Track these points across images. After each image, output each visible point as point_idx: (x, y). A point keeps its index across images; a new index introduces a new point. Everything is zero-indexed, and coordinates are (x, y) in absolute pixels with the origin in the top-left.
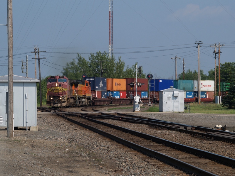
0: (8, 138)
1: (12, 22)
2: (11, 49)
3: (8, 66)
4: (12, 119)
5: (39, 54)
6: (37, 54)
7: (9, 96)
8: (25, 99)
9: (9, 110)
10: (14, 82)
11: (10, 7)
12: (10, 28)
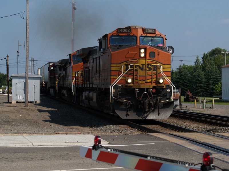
0: (25, 108)
1: (28, 44)
2: (27, 59)
3: (26, 68)
4: (28, 97)
5: (34, 62)
6: (33, 62)
7: (26, 85)
8: (34, 87)
9: (26, 92)
10: (29, 77)
11: (27, 36)
12: (27, 47)
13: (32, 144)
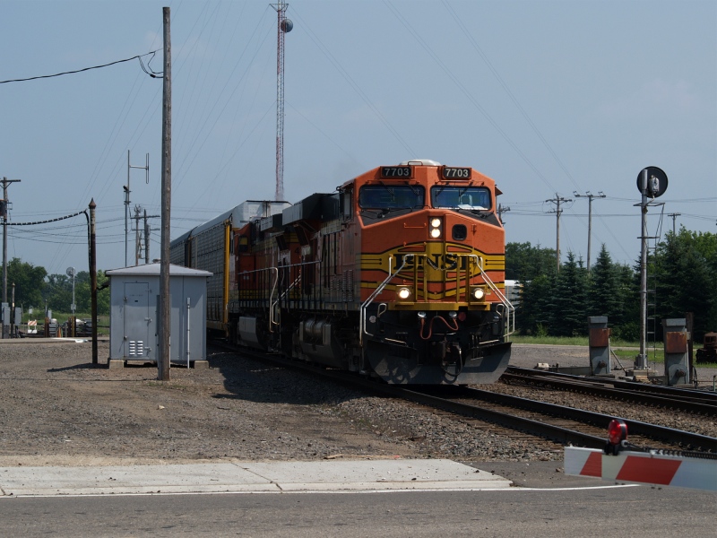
0: (160, 381)
4: (168, 346)
7: (161, 303)
9: (163, 329)
10: (170, 276)
12: (166, 175)
13: (275, 485)
